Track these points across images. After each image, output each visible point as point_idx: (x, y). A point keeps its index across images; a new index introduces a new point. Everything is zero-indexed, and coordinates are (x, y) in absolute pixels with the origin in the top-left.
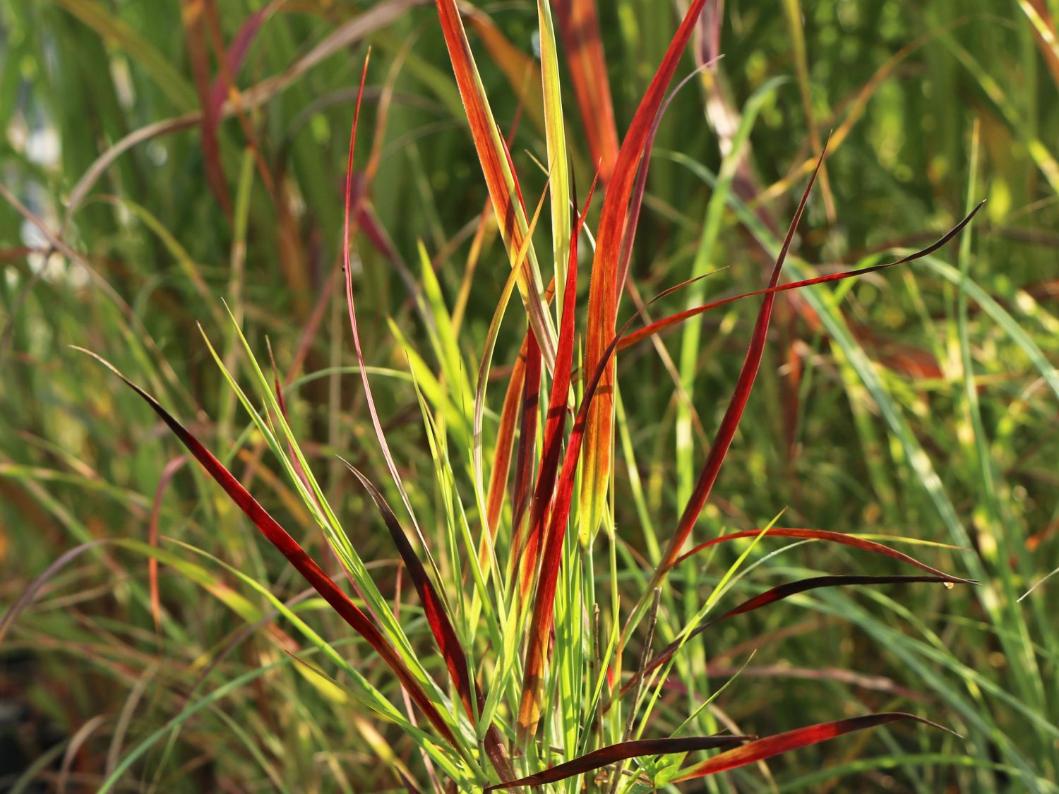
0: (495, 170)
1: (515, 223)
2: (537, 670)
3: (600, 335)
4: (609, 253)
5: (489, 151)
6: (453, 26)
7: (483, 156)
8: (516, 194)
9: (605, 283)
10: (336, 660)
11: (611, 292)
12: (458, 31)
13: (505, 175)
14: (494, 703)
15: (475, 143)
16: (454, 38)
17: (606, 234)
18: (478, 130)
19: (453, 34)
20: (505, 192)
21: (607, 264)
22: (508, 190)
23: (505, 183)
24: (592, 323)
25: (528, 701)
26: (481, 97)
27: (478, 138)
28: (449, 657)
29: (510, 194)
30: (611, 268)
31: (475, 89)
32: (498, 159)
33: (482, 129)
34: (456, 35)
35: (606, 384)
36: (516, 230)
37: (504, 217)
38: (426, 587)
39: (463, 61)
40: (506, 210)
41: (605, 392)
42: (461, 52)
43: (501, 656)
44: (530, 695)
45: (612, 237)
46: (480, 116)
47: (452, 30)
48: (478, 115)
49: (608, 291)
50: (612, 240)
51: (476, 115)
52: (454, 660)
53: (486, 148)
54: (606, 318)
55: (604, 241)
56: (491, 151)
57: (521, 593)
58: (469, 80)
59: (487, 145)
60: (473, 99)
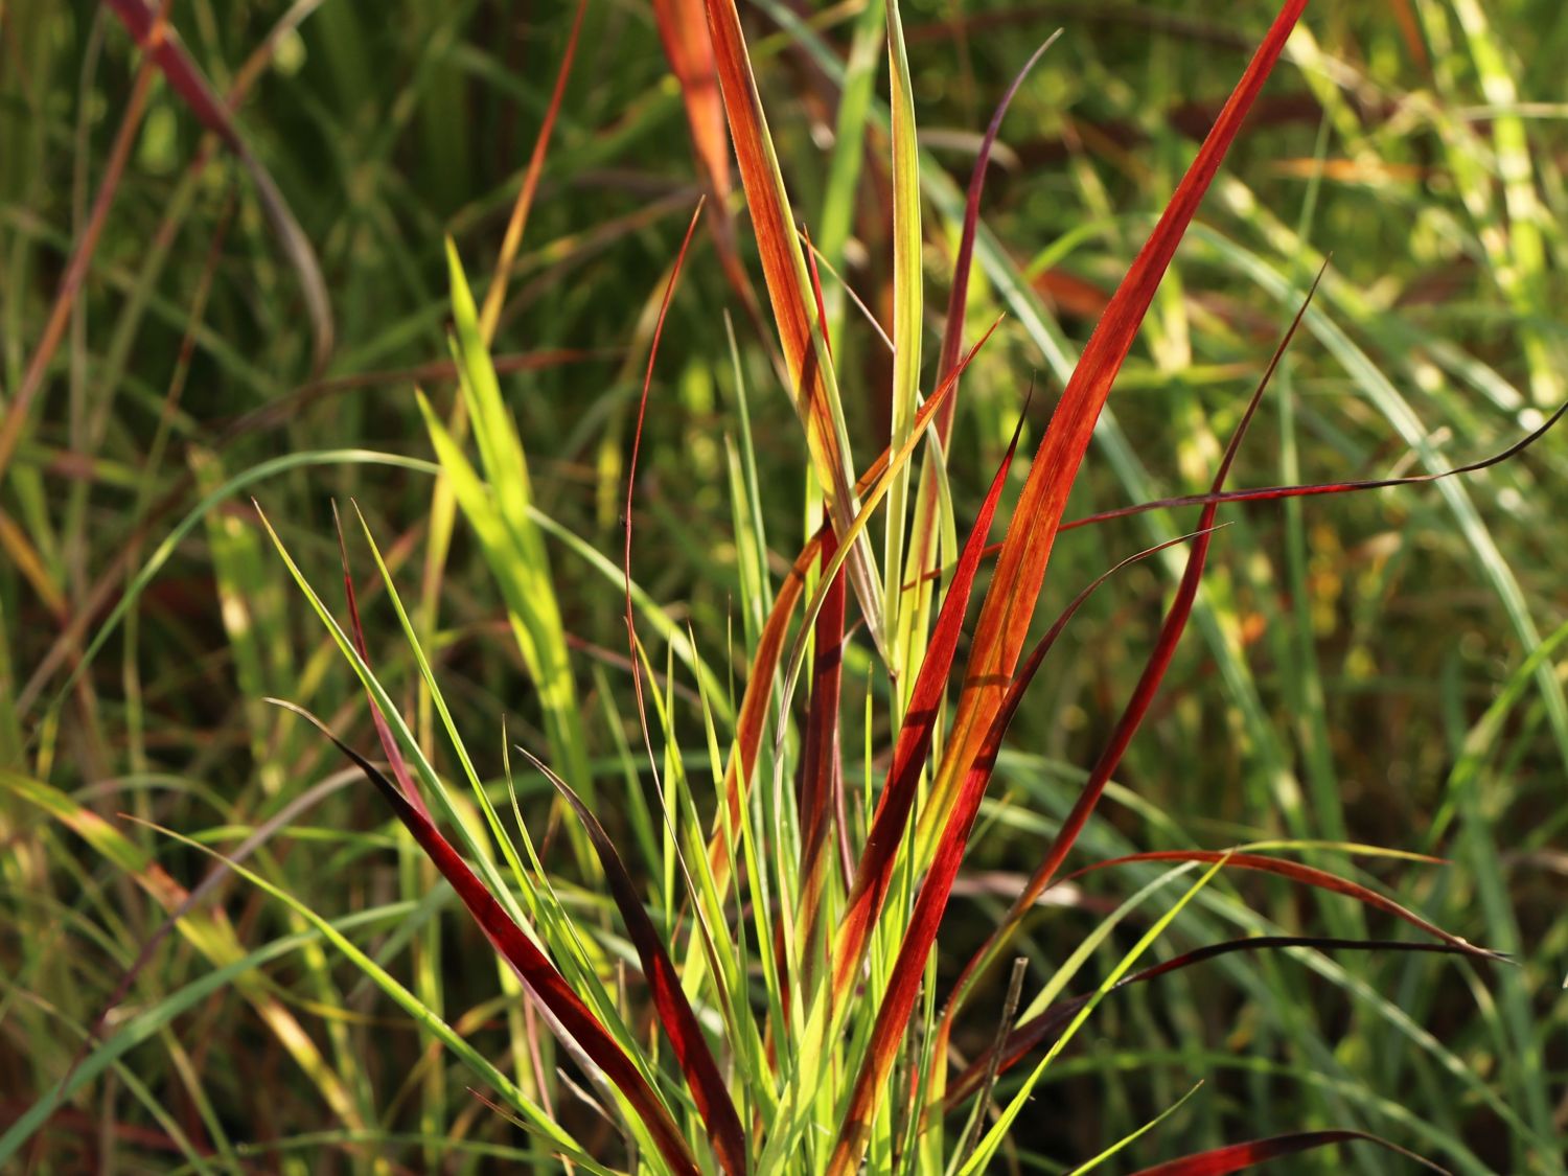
0: (789, 290)
1: (817, 375)
2: (863, 1114)
3: (1005, 607)
4: (1047, 498)
5: (781, 259)
6: (732, 55)
7: (770, 267)
8: (819, 329)
9: (1030, 538)
10: (453, 1044)
11: (1041, 552)
12: (740, 65)
13: (804, 298)
14: (778, 1155)
15: (759, 245)
16: (734, 76)
17: (1047, 471)
18: (765, 226)
19: (732, 69)
20: (803, 326)
21: (1040, 512)
22: (808, 321)
23: (804, 311)
24: (997, 590)
25: (841, 1158)
26: (772, 172)
27: (764, 238)
28: (692, 1072)
29: (812, 328)
30: (1047, 519)
31: (764, 159)
32: (794, 273)
33: (771, 224)
34: (737, 72)
35: (998, 673)
36: (818, 388)
37: (800, 366)
38: (657, 960)
39: (748, 114)
40: (803, 354)
41: (994, 683)
42: (744, 98)
43: (792, 1083)
44: (845, 1148)
45: (1057, 477)
46: (770, 201)
47: (731, 64)
48: (767, 202)
49: (1034, 549)
50: (1056, 480)
51: (762, 201)
52: (699, 1076)
53: (777, 254)
54: (1021, 586)
55: (1040, 481)
56: (784, 259)
57: (834, 987)
58: (754, 144)
59: (778, 249)
60: (760, 175)
